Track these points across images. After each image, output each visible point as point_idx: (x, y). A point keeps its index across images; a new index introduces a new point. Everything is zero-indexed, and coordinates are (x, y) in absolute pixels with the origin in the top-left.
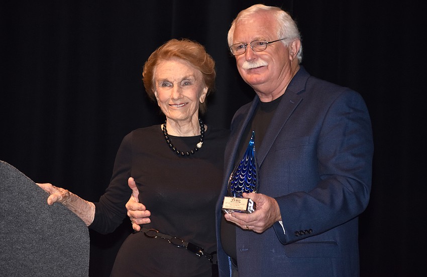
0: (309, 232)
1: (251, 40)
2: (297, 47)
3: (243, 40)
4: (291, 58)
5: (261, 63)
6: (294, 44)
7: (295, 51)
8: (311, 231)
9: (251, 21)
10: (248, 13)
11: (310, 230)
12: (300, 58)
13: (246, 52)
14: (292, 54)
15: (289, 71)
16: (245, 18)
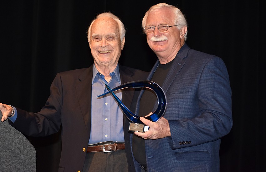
0: (189, 143)
1: (158, 24)
2: (184, 31)
3: (153, 24)
4: (181, 37)
5: (163, 38)
6: (183, 29)
7: (183, 33)
8: (190, 143)
9: (159, 13)
10: (157, 8)
11: (190, 141)
12: (186, 38)
13: (154, 31)
14: (182, 35)
15: (180, 45)
16: (155, 10)
